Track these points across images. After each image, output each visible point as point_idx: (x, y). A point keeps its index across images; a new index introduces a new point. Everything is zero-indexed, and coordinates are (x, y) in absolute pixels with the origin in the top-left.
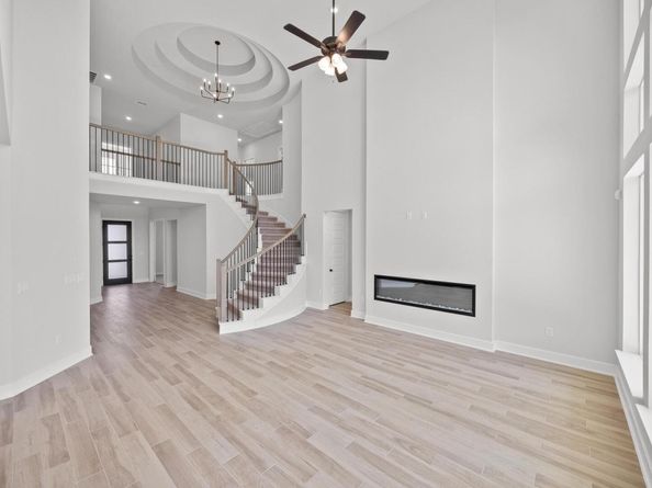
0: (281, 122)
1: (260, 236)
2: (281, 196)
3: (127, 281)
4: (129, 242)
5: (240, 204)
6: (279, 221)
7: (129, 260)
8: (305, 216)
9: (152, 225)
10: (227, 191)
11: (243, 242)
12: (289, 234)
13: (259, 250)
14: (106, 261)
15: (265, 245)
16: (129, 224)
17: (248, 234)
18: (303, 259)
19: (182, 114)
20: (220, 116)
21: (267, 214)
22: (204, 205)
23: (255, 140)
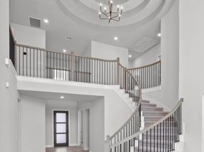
0: (159, 35)
1: (142, 118)
2: (160, 88)
3: (66, 145)
4: (67, 123)
5: (128, 95)
6: (158, 106)
7: (67, 133)
8: (182, 100)
9: (79, 113)
10: (118, 86)
11: (128, 122)
12: (167, 117)
13: (141, 129)
14: (55, 133)
15: (146, 125)
16: (67, 113)
17: (132, 116)
18: (181, 137)
19: (92, 42)
20: (116, 38)
21: (148, 102)
22: (103, 97)
23: (141, 54)
